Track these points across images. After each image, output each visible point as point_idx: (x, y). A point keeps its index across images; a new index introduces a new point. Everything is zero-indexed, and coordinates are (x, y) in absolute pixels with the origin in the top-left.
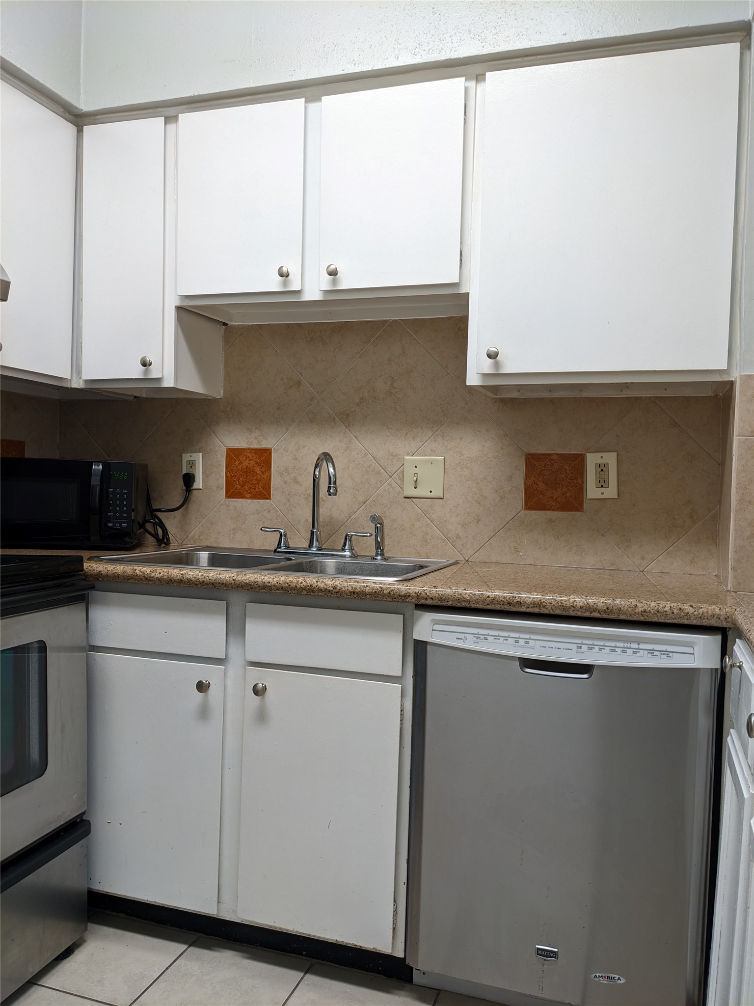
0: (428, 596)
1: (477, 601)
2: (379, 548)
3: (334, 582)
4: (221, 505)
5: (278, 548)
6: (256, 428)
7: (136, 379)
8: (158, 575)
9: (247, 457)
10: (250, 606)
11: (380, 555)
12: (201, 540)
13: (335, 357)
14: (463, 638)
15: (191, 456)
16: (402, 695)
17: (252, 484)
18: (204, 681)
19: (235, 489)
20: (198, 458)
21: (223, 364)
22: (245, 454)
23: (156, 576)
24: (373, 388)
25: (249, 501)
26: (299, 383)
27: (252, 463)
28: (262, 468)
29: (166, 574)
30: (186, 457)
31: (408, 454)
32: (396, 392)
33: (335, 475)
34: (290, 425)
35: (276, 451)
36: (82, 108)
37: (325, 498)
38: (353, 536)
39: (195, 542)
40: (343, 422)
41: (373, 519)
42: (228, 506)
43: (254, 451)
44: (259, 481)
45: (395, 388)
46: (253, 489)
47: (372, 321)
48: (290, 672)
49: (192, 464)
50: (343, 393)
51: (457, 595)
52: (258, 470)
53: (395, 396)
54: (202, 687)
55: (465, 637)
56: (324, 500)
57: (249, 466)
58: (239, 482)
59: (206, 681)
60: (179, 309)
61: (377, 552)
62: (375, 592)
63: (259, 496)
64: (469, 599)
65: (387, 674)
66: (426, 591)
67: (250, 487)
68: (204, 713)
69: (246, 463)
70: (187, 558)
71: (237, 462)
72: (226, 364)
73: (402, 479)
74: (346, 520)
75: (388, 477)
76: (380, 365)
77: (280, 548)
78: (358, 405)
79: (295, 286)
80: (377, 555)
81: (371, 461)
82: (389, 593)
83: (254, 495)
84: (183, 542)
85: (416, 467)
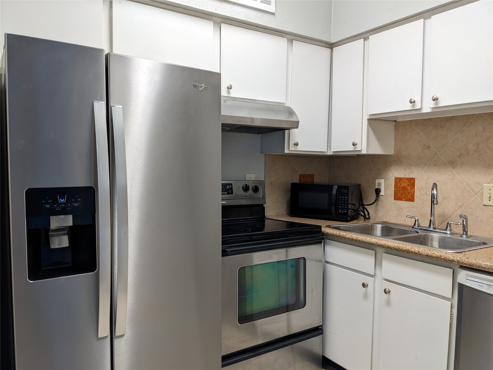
0: (463, 262)
1: (488, 268)
2: (465, 231)
3: (419, 249)
4: (392, 203)
5: (414, 226)
6: (408, 168)
7: (351, 151)
8: (348, 237)
9: (404, 182)
10: (385, 255)
11: (465, 235)
12: (383, 218)
13: (447, 133)
14: (482, 286)
15: (379, 181)
16: (452, 307)
17: (406, 194)
18: (365, 284)
19: (398, 196)
20: (382, 181)
21: (394, 139)
22: (403, 180)
23: (347, 237)
24: (467, 149)
25: (405, 202)
26: (429, 147)
27: (406, 184)
28: (410, 187)
29: (351, 236)
30: (377, 181)
31: (486, 183)
32: (479, 151)
33: (437, 195)
34: (424, 167)
35: (417, 179)
36: (332, 41)
37: (441, 203)
38: (451, 224)
39: (381, 219)
40: (451, 166)
41: (461, 216)
42: (395, 204)
43: (407, 179)
44: (409, 193)
45: (479, 149)
46: (406, 196)
47: (467, 115)
48: (400, 286)
49: (379, 184)
50: (451, 151)
51: (478, 264)
52: (409, 188)
53: (479, 152)
54: (364, 285)
55: (482, 285)
56: (440, 204)
57: (405, 186)
58: (400, 193)
59: (366, 284)
60: (369, 120)
61: (463, 233)
62: (438, 257)
63: (409, 200)
64: (484, 267)
65: (444, 296)
66: (462, 260)
67: (405, 196)
68: (366, 296)
69: (403, 185)
70: (372, 227)
71: (399, 184)
72: (395, 139)
73: (482, 196)
74: (452, 214)
75: (475, 194)
76: (471, 137)
77: (415, 226)
78: (459, 157)
79: (418, 106)
80: (463, 234)
81: (465, 185)
82: (444, 258)
83: (407, 199)
84: (376, 218)
85: (490, 190)
